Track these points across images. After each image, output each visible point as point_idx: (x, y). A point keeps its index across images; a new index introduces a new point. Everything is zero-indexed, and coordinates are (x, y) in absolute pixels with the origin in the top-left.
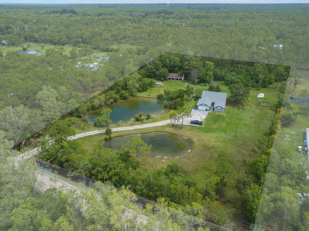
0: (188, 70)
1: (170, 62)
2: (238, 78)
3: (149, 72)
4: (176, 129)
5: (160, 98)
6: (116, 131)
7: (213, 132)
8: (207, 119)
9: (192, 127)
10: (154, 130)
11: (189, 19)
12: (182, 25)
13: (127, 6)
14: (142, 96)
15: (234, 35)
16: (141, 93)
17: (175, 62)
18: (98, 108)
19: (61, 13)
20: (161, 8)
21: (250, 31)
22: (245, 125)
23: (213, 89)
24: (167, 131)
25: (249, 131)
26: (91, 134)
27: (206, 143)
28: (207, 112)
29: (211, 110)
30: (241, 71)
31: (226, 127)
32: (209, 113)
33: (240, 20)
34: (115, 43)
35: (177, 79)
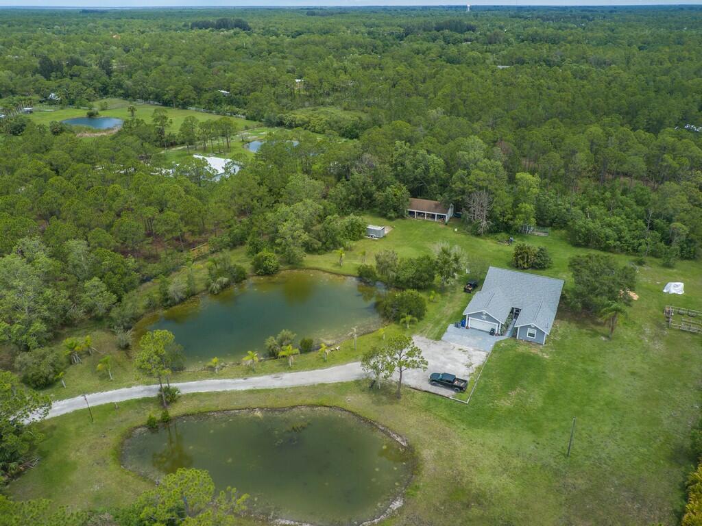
0: (463, 192)
1: (416, 167)
2: (610, 225)
3: (357, 193)
4: (378, 403)
5: (365, 276)
6: (194, 395)
7: (496, 428)
8: (485, 370)
9: (431, 396)
10: (310, 401)
11: (510, 44)
12: (485, 59)
13: (373, 12)
14: (320, 266)
15: (616, 89)
16: (319, 256)
17: (427, 168)
18: (182, 300)
19: (217, 28)
20: (448, 17)
21: (664, 78)
22: (610, 405)
23: (528, 257)
24: (349, 407)
25: (619, 435)
26: (117, 400)
27: (463, 472)
28: (493, 340)
29: (507, 336)
30: (622, 202)
31: (543, 410)
32: (497, 345)
33: (640, 48)
34: (307, 104)
35: (433, 216)
